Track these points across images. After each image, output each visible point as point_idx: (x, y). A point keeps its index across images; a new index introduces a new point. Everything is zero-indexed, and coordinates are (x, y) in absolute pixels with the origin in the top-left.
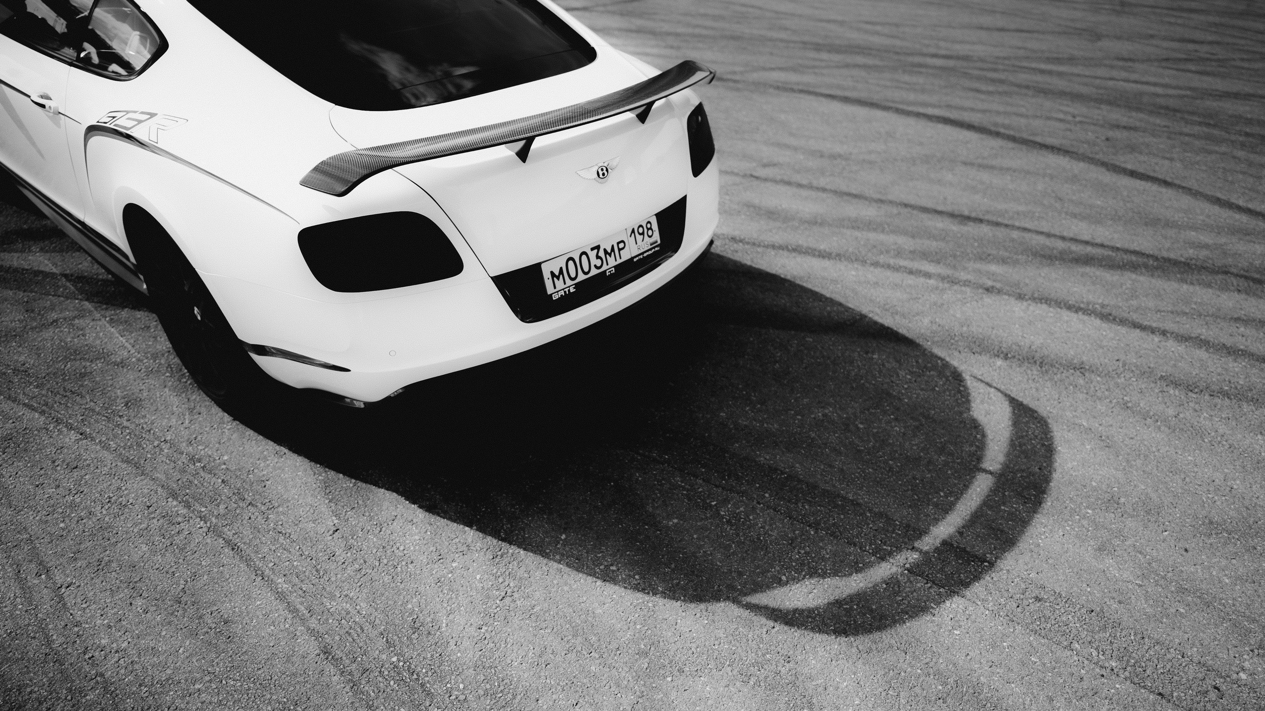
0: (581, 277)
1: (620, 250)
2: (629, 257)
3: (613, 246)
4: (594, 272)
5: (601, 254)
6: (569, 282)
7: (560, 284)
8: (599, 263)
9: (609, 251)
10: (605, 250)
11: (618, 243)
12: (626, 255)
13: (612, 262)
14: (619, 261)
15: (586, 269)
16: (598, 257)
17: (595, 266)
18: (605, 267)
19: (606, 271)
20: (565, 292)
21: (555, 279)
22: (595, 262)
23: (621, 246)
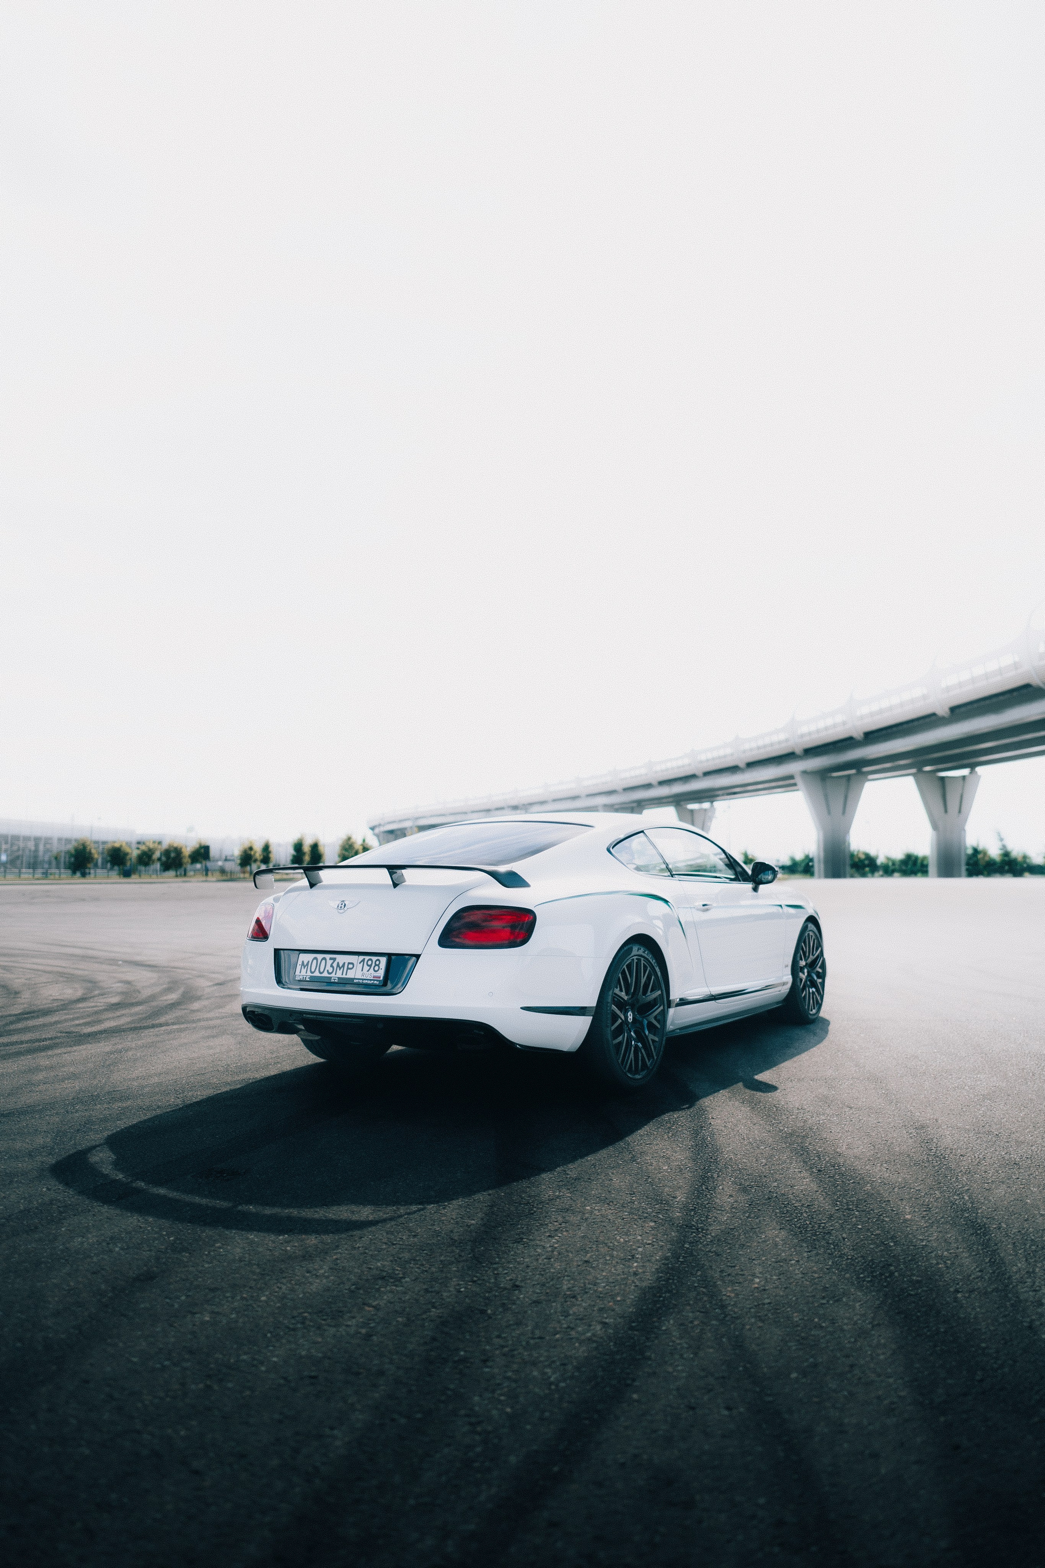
0: (317, 974)
1: (348, 968)
2: (353, 977)
3: (344, 963)
4: (325, 974)
5: (335, 965)
6: (309, 974)
7: (304, 971)
8: (331, 970)
9: (341, 966)
10: (338, 963)
11: (349, 963)
12: (351, 974)
13: (339, 974)
14: (344, 976)
15: (322, 970)
16: (332, 966)
17: (328, 971)
18: (333, 975)
19: (331, 977)
20: (303, 977)
21: (303, 967)
22: (329, 968)
23: (351, 966)
